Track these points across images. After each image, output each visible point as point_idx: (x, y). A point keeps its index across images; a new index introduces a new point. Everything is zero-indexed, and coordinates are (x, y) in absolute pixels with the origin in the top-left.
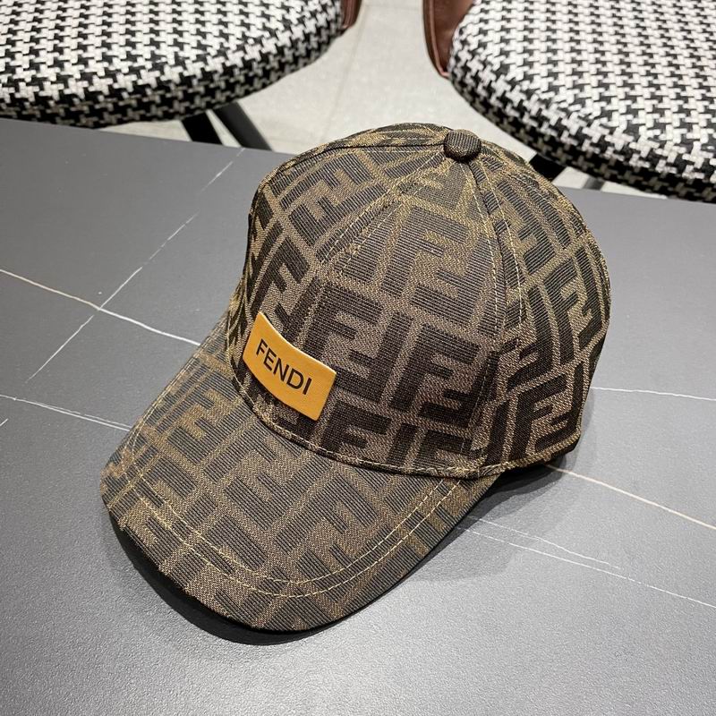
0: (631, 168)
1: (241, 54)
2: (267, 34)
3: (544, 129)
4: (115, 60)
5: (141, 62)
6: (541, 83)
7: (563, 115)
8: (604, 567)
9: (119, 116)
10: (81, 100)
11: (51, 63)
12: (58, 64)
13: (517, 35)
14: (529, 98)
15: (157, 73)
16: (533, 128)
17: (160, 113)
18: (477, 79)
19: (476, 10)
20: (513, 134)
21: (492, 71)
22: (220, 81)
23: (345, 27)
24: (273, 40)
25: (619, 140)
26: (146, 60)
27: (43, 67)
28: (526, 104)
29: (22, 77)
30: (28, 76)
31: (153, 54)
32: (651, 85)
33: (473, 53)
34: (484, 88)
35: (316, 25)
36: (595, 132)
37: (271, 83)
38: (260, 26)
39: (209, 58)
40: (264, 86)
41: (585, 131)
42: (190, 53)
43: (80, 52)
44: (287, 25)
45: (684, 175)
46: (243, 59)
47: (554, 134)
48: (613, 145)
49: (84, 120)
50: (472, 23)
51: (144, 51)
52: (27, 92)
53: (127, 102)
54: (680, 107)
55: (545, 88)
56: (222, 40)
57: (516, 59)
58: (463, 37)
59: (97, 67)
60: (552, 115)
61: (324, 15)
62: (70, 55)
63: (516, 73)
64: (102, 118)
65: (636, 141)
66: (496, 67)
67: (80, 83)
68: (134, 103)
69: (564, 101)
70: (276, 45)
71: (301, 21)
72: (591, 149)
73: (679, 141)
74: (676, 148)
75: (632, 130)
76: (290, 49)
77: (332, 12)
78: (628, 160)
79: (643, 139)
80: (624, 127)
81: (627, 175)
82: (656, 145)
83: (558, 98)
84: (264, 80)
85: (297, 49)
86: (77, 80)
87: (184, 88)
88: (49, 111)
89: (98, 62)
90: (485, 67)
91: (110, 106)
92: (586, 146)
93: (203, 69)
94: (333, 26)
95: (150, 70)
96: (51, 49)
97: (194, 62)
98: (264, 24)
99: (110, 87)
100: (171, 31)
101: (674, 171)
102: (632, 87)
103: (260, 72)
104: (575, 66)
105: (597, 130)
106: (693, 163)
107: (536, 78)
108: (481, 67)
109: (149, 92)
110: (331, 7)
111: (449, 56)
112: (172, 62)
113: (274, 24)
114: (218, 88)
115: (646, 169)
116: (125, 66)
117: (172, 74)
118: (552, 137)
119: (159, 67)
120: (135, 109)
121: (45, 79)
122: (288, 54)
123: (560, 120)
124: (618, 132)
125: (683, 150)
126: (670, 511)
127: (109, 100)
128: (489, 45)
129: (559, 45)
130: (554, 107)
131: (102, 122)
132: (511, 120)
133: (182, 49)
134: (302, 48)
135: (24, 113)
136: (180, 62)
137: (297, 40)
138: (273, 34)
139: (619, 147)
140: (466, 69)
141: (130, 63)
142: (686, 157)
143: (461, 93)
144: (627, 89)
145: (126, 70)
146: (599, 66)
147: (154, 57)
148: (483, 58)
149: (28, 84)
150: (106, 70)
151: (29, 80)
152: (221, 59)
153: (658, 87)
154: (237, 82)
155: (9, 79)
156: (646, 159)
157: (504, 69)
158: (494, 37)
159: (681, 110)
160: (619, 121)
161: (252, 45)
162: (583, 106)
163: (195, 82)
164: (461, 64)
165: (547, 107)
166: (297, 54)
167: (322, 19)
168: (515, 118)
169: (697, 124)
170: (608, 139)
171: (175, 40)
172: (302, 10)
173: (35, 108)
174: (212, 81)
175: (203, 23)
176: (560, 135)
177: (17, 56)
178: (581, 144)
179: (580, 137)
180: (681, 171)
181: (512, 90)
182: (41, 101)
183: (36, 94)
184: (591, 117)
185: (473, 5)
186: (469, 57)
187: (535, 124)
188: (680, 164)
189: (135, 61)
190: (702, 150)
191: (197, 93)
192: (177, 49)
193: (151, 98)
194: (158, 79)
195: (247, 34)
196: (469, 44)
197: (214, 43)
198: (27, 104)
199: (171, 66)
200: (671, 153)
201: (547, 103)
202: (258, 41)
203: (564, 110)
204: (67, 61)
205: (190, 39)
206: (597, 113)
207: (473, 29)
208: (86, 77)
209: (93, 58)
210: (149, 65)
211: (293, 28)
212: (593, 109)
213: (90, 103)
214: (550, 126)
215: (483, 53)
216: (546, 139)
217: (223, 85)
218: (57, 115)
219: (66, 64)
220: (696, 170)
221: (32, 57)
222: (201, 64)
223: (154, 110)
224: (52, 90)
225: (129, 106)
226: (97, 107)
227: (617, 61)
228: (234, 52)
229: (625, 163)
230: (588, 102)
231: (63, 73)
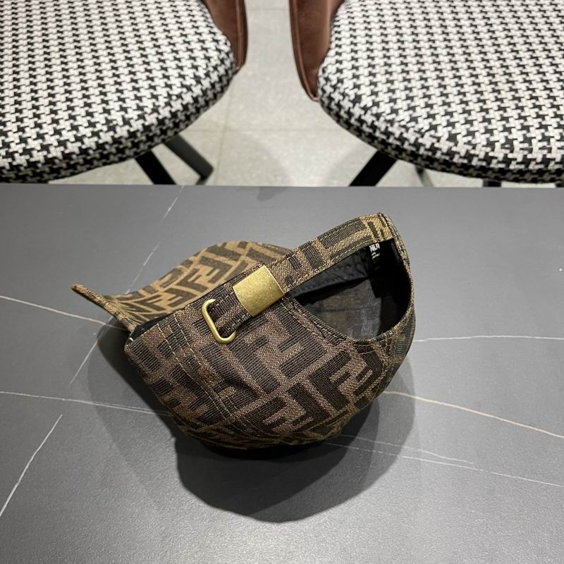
0: (455, 164)
1: (168, 108)
2: (185, 90)
3: (391, 140)
4: (80, 128)
5: (99, 127)
6: (385, 108)
7: (403, 130)
8: (463, 464)
9: (88, 166)
10: (60, 160)
11: (35, 136)
12: (40, 136)
13: (364, 71)
14: (378, 119)
15: (111, 133)
16: (383, 140)
17: (116, 159)
18: (339, 105)
19: (332, 53)
20: (370, 143)
21: (349, 100)
22: (156, 130)
23: (238, 68)
24: (190, 94)
25: (444, 145)
26: (103, 125)
27: (29, 141)
28: (376, 123)
29: (15, 150)
30: (20, 148)
31: (106, 119)
32: (462, 102)
33: (335, 87)
34: (345, 112)
35: (218, 76)
36: (427, 141)
37: (192, 123)
38: (179, 85)
39: (146, 116)
40: (187, 126)
41: (420, 140)
42: (132, 114)
43: (55, 125)
44: (198, 80)
45: (492, 166)
46: (170, 112)
47: (398, 143)
48: (440, 149)
49: (63, 173)
50: (330, 64)
51: (100, 118)
52: (21, 159)
53: (93, 156)
54: (484, 117)
55: (388, 111)
56: (154, 100)
57: (365, 90)
58: (326, 75)
59: (68, 135)
60: (396, 130)
61: (223, 66)
62: (48, 129)
63: (366, 101)
64: (75, 169)
65: (456, 145)
66: (352, 97)
67: (58, 149)
68: (97, 156)
69: (403, 120)
70: (192, 97)
71: (207, 75)
72: (426, 153)
73: (485, 143)
74: (484, 148)
75: (452, 138)
76: (202, 97)
77: (228, 63)
78: (452, 158)
79: (460, 144)
80: (446, 136)
81: (453, 168)
82: (470, 147)
83: (398, 118)
84: (187, 122)
85: (207, 96)
86: (56, 147)
87: (132, 139)
88: (38, 171)
89: (68, 131)
90: (344, 98)
91: (81, 161)
92: (422, 151)
93: (143, 125)
94: (230, 72)
95: (106, 132)
96: (33, 125)
97: (136, 120)
98: (181, 83)
99: (80, 148)
100: (117, 99)
101: (484, 164)
102: (449, 104)
103: (183, 118)
104: (407, 92)
105: (428, 140)
106: (496, 158)
107: (381, 104)
108: (341, 98)
109: (107, 147)
110: (226, 59)
111: (317, 87)
112: (121, 123)
113: (189, 81)
114: (155, 135)
115: (465, 164)
116: (88, 132)
117: (122, 132)
118: (397, 146)
119: (112, 128)
120: (98, 160)
121: (33, 149)
122: (201, 101)
123: (402, 134)
124: (443, 140)
125: (488, 149)
126: (502, 419)
127: (80, 157)
128: (345, 81)
129: (395, 76)
130: (396, 125)
131: (76, 172)
132: (367, 134)
133: (126, 112)
134: (210, 94)
135: (21, 174)
136: (126, 122)
137: (207, 89)
138: (189, 88)
139: (445, 150)
140: (331, 99)
141: (91, 129)
142: (491, 154)
143: (329, 114)
144: (446, 107)
145: (90, 135)
146: (424, 90)
147: (108, 121)
148: (342, 91)
149: (21, 155)
150: (75, 136)
151: (21, 151)
152: (155, 115)
153: (467, 103)
154: (168, 128)
155: (7, 152)
156: (464, 157)
157: (358, 99)
158: (347, 74)
159: (485, 120)
160: (443, 132)
161: (176, 100)
162: (417, 122)
163: (139, 134)
164: (326, 95)
165: (392, 125)
166: (208, 99)
167: (221, 70)
168: (370, 133)
169: (496, 129)
170: (437, 145)
171: (121, 106)
172: (207, 66)
173: (28, 169)
174: (151, 131)
175: (138, 89)
176: (403, 144)
177: (9, 134)
178: (418, 149)
179: (417, 145)
180: (489, 163)
181: (365, 114)
182: (32, 165)
183: (28, 161)
184: (423, 131)
185: (329, 49)
186: (332, 90)
187: (384, 137)
188: (488, 159)
189: (95, 127)
190: (502, 148)
191: (141, 141)
192: (123, 113)
193: (110, 151)
194: (113, 137)
195: (171, 92)
196: (330, 81)
197: (148, 104)
198: (22, 168)
199: (121, 126)
200: (481, 152)
201: (391, 122)
202: (179, 96)
203: (404, 126)
204: (47, 133)
205: (131, 104)
206: (427, 127)
207: (332, 69)
208: (62, 143)
209: (64, 129)
210: (105, 128)
211: (203, 82)
212: (424, 124)
213: (67, 161)
214: (395, 139)
215: (342, 87)
216: (394, 147)
217: (158, 132)
218: (44, 172)
219: (46, 136)
220: (499, 162)
221: (20, 133)
222: (141, 121)
223: (112, 158)
224: (38, 156)
225: (94, 158)
226: (72, 162)
227: (436, 85)
228: (163, 108)
229: (450, 161)
230: (420, 120)
231: (45, 143)
